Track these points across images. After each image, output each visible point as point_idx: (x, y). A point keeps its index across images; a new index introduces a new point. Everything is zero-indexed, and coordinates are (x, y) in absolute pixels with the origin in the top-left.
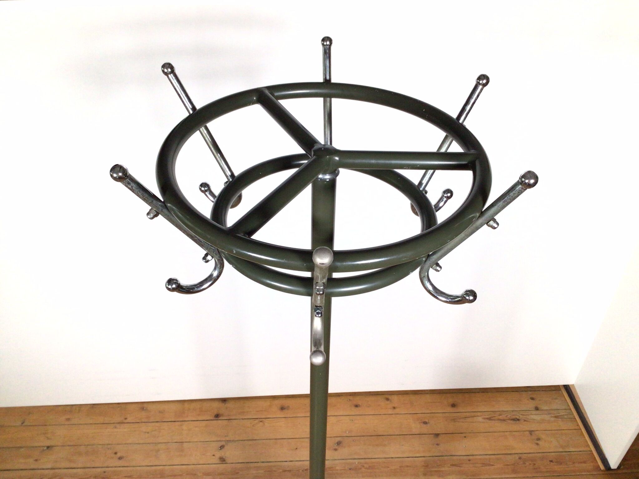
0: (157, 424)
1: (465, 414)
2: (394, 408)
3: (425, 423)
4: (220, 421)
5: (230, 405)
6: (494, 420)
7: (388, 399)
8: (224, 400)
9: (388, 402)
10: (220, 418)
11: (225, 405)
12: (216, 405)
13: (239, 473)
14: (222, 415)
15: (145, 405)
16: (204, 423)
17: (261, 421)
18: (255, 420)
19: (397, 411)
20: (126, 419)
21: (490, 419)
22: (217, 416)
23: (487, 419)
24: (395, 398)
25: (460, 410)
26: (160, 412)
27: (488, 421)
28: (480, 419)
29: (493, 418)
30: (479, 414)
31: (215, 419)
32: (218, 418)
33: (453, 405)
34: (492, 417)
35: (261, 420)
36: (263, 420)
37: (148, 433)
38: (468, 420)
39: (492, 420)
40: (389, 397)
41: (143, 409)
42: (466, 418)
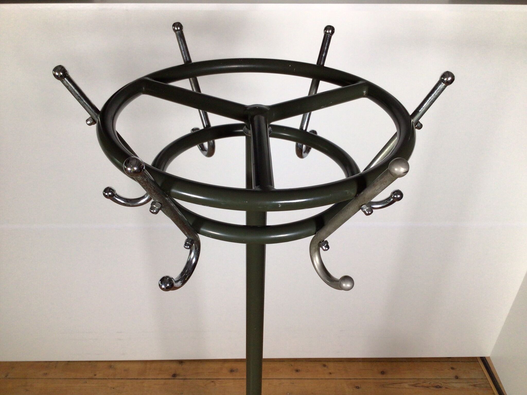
0: (122, 381)
1: (394, 380)
2: (330, 373)
3: (358, 388)
4: (176, 380)
5: (185, 366)
6: (419, 387)
7: (325, 366)
8: (181, 362)
9: (325, 368)
10: (178, 377)
11: (182, 365)
12: (174, 365)
14: (179, 375)
15: (112, 364)
16: (162, 382)
17: (212, 382)
18: (207, 380)
19: (333, 376)
20: (95, 375)
21: (415, 385)
22: (174, 376)
23: (413, 385)
24: (331, 365)
25: (389, 376)
26: (125, 370)
27: (413, 387)
28: (406, 385)
29: (418, 385)
30: (405, 381)
31: (172, 378)
32: (175, 377)
33: (383, 373)
34: (417, 384)
35: (212, 380)
36: (215, 380)
37: (113, 388)
38: (396, 386)
39: (416, 386)
40: (326, 364)
41: (110, 367)
42: (393, 384)
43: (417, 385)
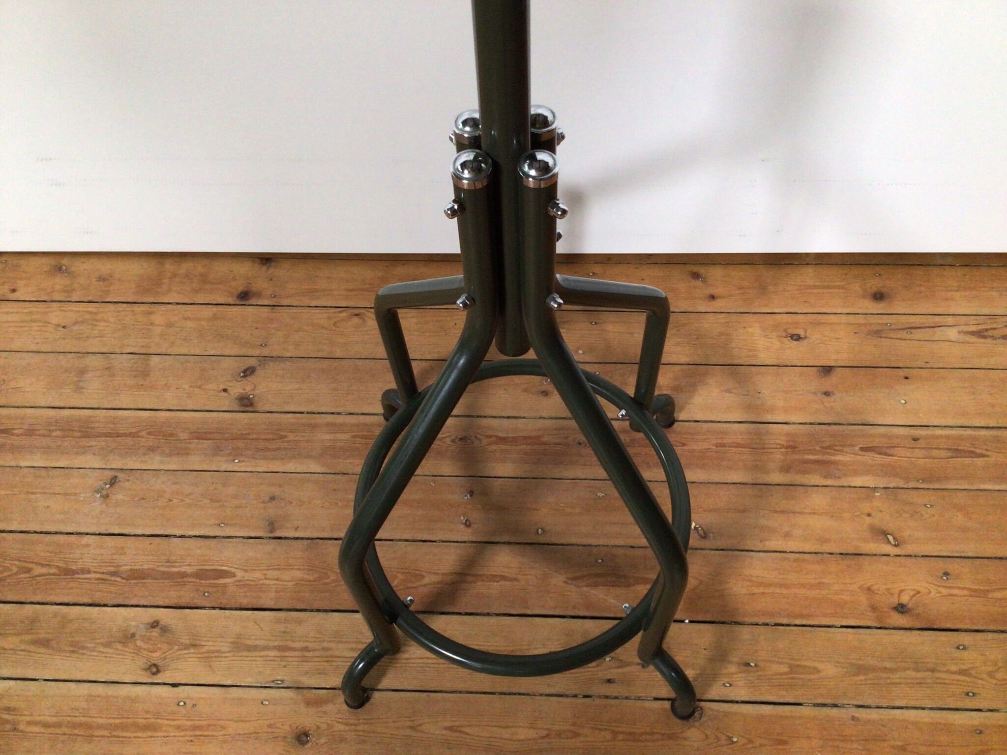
0: (92, 308)
1: (912, 319)
2: (713, 297)
3: (797, 338)
4: (250, 309)
5: (281, 271)
6: (993, 338)
7: (696, 276)
8: (266, 259)
9: (698, 283)
10: (253, 301)
11: (267, 270)
12: (244, 269)
13: (285, 436)
14: (258, 295)
15: (65, 261)
16: (208, 312)
17: (356, 315)
18: (341, 312)
19: (718, 305)
20: (14, 291)
21: (980, 334)
22: (244, 296)
23: (973, 333)
24: (716, 273)
25: (899, 307)
26: (101, 279)
27: (973, 339)
28: (952, 334)
29: (990, 333)
30: (950, 320)
31: (238, 302)
32: (247, 300)
33: (879, 297)
34: (987, 330)
35: (356, 311)
36: (362, 311)
37: (64, 327)
38: (918, 334)
39: (985, 337)
40: (702, 270)
41: (59, 269)
42: (912, 328)
43: (986, 334)
